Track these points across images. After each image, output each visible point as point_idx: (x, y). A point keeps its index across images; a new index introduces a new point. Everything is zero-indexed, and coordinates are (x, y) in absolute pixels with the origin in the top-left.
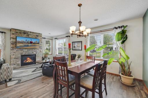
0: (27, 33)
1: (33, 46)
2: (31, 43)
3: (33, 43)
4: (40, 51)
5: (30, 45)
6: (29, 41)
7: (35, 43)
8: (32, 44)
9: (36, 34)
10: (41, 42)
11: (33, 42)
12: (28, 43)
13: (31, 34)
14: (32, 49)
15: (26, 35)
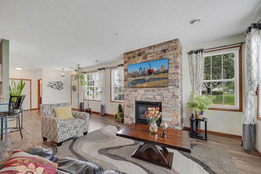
0: (144, 52)
1: (154, 79)
2: (150, 72)
3: (155, 74)
4: (172, 94)
5: (148, 78)
6: (146, 70)
7: (158, 73)
8: (152, 76)
9: (161, 48)
10: (177, 67)
11: (155, 69)
12: (144, 74)
13: (151, 51)
14: (152, 89)
15: (141, 57)
